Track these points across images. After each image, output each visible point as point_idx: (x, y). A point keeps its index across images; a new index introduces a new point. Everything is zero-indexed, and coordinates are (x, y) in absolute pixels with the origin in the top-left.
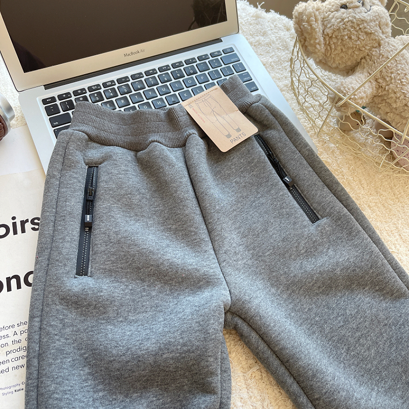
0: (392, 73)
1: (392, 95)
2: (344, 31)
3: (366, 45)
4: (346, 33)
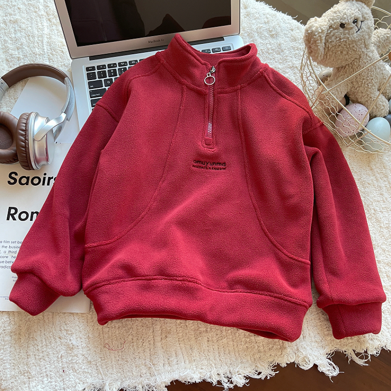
4: (340, 49)
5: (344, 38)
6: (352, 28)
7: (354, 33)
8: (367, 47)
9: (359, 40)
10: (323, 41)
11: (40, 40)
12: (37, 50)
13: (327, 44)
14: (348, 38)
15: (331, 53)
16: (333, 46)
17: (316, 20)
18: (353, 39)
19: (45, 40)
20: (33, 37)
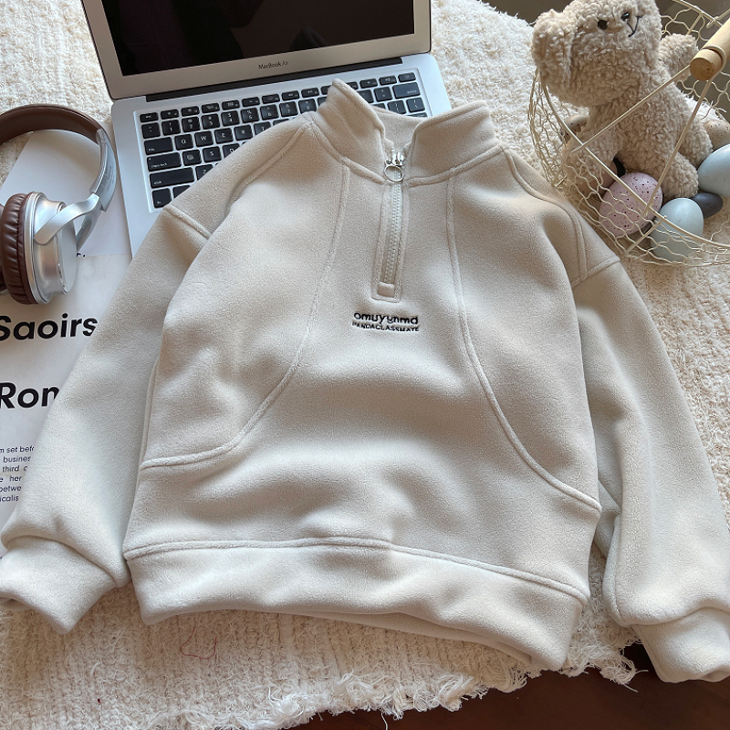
0: (647, 126)
1: (643, 155)
2: (597, 66)
3: (623, 85)
4: (599, 69)
5: (606, 47)
6: (620, 29)
7: (624, 38)
8: (650, 65)
9: (635, 51)
10: (569, 54)
11: (51, 67)
12: (45, 84)
13: (576, 60)
14: (614, 47)
15: (583, 77)
16: (587, 64)
17: (552, 16)
18: (624, 49)
19: (62, 66)
20: (38, 60)
